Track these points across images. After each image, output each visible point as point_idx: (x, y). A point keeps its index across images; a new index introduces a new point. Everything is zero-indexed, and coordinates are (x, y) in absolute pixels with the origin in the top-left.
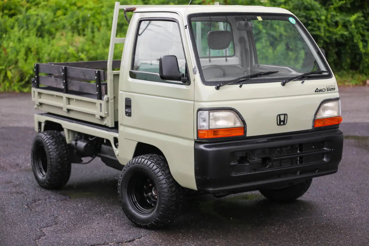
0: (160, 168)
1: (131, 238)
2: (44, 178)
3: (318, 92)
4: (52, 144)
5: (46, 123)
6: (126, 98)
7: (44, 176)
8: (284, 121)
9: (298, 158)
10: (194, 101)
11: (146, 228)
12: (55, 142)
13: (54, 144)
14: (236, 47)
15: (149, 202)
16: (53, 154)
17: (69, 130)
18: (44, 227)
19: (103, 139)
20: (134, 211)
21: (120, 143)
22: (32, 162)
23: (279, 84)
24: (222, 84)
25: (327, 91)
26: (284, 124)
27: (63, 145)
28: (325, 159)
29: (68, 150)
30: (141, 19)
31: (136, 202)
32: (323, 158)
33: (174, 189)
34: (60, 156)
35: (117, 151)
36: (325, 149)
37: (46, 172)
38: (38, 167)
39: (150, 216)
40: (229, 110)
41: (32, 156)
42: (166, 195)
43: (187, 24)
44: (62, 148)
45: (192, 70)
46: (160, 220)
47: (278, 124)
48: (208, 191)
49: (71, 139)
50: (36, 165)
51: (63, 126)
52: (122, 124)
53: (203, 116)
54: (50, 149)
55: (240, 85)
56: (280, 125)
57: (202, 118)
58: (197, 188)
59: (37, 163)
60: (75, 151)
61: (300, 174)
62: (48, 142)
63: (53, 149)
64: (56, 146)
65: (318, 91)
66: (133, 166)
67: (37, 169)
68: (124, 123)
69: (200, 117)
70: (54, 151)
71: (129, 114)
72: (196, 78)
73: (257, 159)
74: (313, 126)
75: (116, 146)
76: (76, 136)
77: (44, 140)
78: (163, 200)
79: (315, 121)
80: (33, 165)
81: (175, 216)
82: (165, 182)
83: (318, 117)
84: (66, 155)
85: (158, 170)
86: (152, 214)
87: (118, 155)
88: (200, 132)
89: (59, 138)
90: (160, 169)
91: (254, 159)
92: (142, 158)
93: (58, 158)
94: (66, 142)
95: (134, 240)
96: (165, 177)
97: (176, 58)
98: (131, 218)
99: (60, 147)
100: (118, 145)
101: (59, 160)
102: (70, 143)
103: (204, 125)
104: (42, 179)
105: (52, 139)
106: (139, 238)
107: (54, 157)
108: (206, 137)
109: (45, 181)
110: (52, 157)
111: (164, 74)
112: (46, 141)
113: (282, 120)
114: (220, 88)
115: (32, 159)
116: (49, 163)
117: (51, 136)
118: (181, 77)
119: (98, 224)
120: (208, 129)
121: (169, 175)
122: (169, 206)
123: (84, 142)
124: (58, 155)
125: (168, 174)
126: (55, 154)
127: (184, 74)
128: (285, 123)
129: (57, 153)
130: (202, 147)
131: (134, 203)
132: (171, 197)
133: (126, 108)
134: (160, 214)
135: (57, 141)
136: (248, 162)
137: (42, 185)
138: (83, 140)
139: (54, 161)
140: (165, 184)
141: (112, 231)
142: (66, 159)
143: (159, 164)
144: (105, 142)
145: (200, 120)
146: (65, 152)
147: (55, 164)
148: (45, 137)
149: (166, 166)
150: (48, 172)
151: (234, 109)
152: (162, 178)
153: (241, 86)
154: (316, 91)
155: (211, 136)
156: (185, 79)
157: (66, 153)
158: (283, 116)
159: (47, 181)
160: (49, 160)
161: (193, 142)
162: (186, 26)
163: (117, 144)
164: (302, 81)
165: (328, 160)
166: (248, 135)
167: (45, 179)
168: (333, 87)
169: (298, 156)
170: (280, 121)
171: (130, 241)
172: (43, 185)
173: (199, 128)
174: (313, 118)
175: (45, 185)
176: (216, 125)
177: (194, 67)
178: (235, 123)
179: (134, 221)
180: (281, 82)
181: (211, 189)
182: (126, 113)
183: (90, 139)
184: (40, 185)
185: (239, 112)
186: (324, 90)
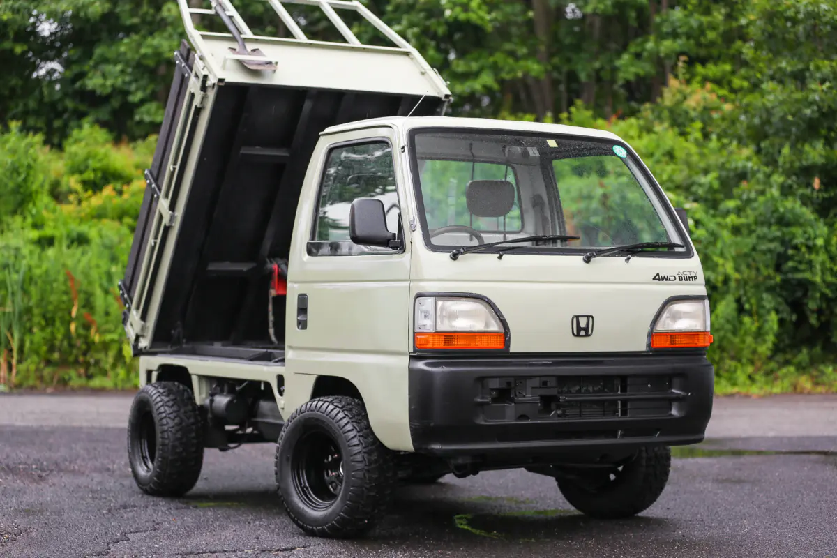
0: (350, 416)
1: (289, 546)
2: (149, 474)
3: (659, 280)
4: (168, 404)
5: (160, 371)
6: (299, 295)
7: (149, 470)
8: (586, 329)
9: (619, 402)
10: (410, 280)
11: (323, 535)
12: (172, 400)
13: (170, 404)
14: (525, 216)
15: (332, 490)
16: (168, 423)
17: (201, 377)
18: (131, 532)
19: (259, 383)
20: (301, 505)
21: (286, 387)
22: (130, 446)
23: (578, 260)
24: (462, 250)
25: (680, 280)
26: (587, 335)
27: (190, 407)
28: (674, 412)
29: (199, 419)
30: (332, 146)
31: (307, 488)
32: (671, 410)
33: (376, 458)
34: (182, 428)
35: (281, 401)
36: (674, 391)
37: (152, 462)
38: (141, 454)
39: (330, 510)
40: (474, 300)
41: (130, 434)
42: (360, 466)
43: (406, 143)
44: (185, 412)
45: (408, 222)
46: (346, 516)
47: (575, 333)
48: (433, 449)
49: (204, 396)
50: (136, 450)
51: (191, 371)
52: (291, 347)
53: (424, 308)
54: (164, 412)
55: (498, 255)
56: (578, 335)
57: (423, 312)
58: (414, 447)
59: (139, 446)
60: (210, 416)
61: (623, 436)
62: (159, 399)
63: (169, 414)
64: (175, 408)
65: (658, 278)
66: (302, 417)
67: (137, 457)
68: (295, 345)
69: (419, 309)
70: (169, 418)
71: (302, 325)
72: (415, 238)
73: (530, 396)
74: (650, 345)
75: (281, 393)
76: (214, 386)
77: (152, 397)
78: (353, 476)
79: (652, 334)
80: (130, 451)
81: (376, 511)
82: (357, 443)
83: (660, 328)
84: (194, 427)
85: (345, 421)
86: (333, 507)
87: (283, 409)
88: (419, 337)
89: (183, 394)
90: (350, 418)
91: (524, 396)
92: (319, 400)
93: (177, 431)
94: (195, 403)
95: (295, 548)
96: (358, 434)
97: (382, 204)
98: (296, 519)
99: (182, 411)
100: (284, 390)
101: (179, 435)
102: (202, 403)
103: (427, 324)
104: (146, 476)
105: (168, 396)
106: (304, 547)
107: (170, 429)
108: (430, 346)
109: (151, 477)
110: (166, 428)
111: (358, 232)
112: (156, 398)
113: (582, 329)
114: (460, 256)
115: (130, 439)
116: (159, 440)
117: (166, 389)
118: (389, 240)
119: (235, 531)
120: (432, 330)
121: (367, 431)
122: (364, 489)
123: (226, 396)
124: (177, 425)
125: (366, 429)
126: (171, 423)
127: (395, 234)
128: (589, 333)
129: (176, 421)
130: (421, 365)
131: (302, 488)
132: (368, 471)
133: (299, 315)
134: (347, 505)
135: (178, 398)
136: (512, 401)
137: (144, 487)
138: (225, 394)
139: (168, 438)
140: (358, 445)
141: (258, 538)
142: (193, 435)
143: (350, 410)
144: (262, 388)
145: (419, 315)
146: (192, 420)
147: (171, 444)
148: (154, 392)
149: (363, 414)
150: (158, 459)
151: (485, 297)
152: (352, 434)
153: (500, 258)
154: (654, 279)
155: (439, 344)
156: (396, 243)
157: (193, 424)
158: (585, 319)
159: (155, 479)
160: (160, 435)
161: (408, 358)
162: (403, 148)
163: (282, 389)
164: (626, 258)
165: (683, 414)
166: (513, 349)
167: (151, 475)
168: (693, 275)
169: (619, 400)
170: (579, 329)
171: (286, 550)
172: (147, 488)
173: (417, 330)
174: (648, 328)
175: (151, 488)
176: (451, 327)
177: (412, 219)
178: (487, 325)
179: (301, 523)
180: (582, 257)
181: (437, 447)
182: (299, 323)
183: (238, 388)
184: (141, 488)
185: (494, 304)
186: (673, 278)
